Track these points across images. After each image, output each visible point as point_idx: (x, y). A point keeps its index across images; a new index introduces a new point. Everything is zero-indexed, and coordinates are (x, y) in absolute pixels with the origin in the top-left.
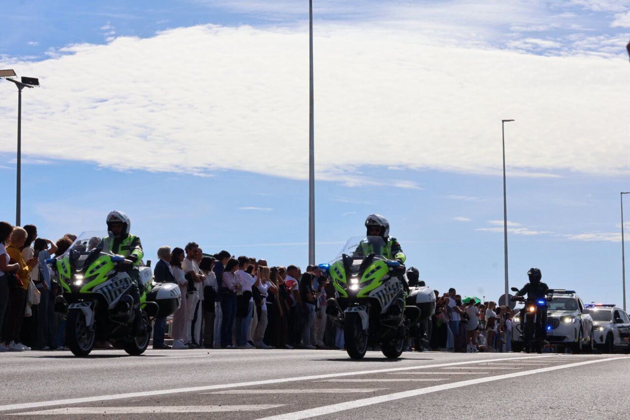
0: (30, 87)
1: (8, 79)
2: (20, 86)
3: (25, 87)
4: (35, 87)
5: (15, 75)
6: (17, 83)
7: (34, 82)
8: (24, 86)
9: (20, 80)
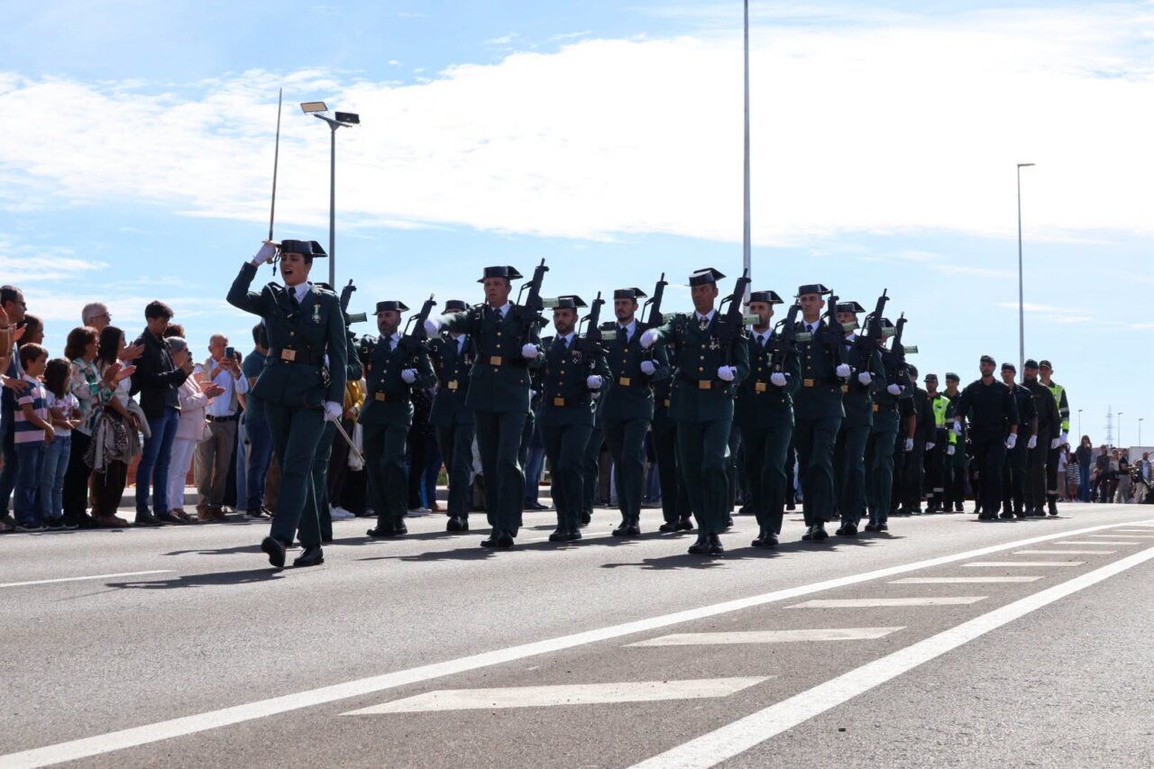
0: (347, 126)
1: (316, 116)
2: (334, 125)
3: (341, 127)
4: (355, 126)
5: (326, 109)
6: (330, 121)
7: (354, 118)
8: (338, 125)
9: (333, 118)
